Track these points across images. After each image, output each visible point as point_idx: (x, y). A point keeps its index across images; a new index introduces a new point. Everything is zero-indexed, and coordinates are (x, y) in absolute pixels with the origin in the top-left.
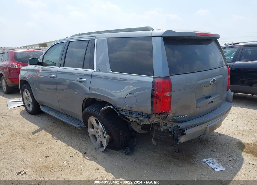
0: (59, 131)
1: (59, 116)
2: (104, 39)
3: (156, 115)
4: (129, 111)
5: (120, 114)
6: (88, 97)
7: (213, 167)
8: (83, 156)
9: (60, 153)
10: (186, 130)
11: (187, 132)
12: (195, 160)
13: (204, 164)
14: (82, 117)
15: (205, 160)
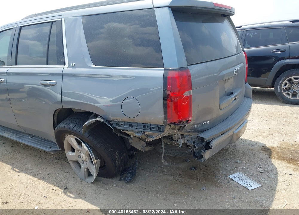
0: (21, 159)
1: (19, 138)
2: (77, 19)
3: (170, 126)
4: (129, 124)
5: (115, 128)
6: (60, 107)
7: (245, 185)
8: (63, 194)
9: (27, 194)
10: (212, 141)
11: (213, 144)
12: (218, 177)
13: (231, 182)
14: (54, 136)
15: (231, 176)
